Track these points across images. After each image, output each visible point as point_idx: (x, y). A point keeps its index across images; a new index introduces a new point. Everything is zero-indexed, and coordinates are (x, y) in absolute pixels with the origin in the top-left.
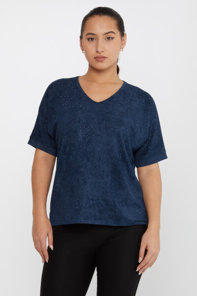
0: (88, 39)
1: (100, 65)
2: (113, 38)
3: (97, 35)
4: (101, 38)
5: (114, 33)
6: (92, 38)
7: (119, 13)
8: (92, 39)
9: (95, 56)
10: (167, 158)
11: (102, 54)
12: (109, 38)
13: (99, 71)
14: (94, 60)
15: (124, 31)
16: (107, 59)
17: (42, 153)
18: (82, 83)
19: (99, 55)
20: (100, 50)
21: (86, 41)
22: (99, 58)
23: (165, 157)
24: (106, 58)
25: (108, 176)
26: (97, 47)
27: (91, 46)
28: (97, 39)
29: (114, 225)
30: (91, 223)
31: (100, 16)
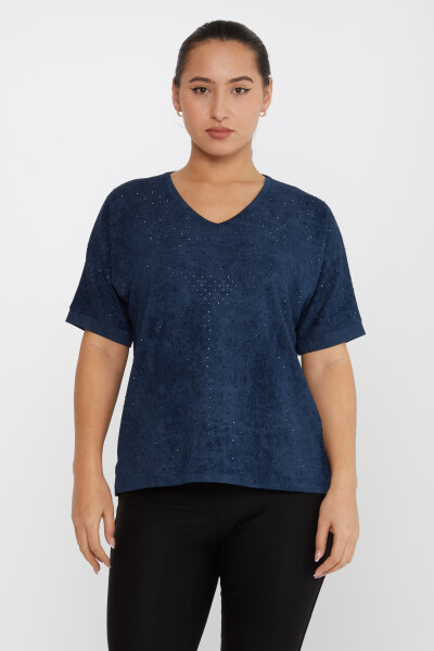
0: (195, 90)
1: (218, 147)
2: (247, 90)
3: (214, 83)
4: (223, 90)
5: (250, 80)
6: (202, 88)
7: (258, 35)
8: (203, 90)
9: (209, 126)
10: (364, 333)
11: (225, 124)
12: (238, 90)
13: (214, 159)
14: (206, 134)
15: (269, 73)
16: (233, 134)
17: (98, 340)
18: (181, 187)
19: (217, 124)
20: (220, 115)
21: (190, 94)
22: (216, 131)
23: (360, 332)
24: (232, 131)
25: (245, 379)
26: (213, 108)
27: (200, 105)
28: (215, 91)
29: (254, 486)
30: (210, 480)
31: (222, 40)
